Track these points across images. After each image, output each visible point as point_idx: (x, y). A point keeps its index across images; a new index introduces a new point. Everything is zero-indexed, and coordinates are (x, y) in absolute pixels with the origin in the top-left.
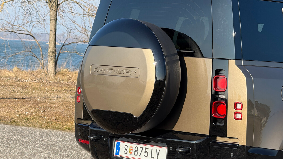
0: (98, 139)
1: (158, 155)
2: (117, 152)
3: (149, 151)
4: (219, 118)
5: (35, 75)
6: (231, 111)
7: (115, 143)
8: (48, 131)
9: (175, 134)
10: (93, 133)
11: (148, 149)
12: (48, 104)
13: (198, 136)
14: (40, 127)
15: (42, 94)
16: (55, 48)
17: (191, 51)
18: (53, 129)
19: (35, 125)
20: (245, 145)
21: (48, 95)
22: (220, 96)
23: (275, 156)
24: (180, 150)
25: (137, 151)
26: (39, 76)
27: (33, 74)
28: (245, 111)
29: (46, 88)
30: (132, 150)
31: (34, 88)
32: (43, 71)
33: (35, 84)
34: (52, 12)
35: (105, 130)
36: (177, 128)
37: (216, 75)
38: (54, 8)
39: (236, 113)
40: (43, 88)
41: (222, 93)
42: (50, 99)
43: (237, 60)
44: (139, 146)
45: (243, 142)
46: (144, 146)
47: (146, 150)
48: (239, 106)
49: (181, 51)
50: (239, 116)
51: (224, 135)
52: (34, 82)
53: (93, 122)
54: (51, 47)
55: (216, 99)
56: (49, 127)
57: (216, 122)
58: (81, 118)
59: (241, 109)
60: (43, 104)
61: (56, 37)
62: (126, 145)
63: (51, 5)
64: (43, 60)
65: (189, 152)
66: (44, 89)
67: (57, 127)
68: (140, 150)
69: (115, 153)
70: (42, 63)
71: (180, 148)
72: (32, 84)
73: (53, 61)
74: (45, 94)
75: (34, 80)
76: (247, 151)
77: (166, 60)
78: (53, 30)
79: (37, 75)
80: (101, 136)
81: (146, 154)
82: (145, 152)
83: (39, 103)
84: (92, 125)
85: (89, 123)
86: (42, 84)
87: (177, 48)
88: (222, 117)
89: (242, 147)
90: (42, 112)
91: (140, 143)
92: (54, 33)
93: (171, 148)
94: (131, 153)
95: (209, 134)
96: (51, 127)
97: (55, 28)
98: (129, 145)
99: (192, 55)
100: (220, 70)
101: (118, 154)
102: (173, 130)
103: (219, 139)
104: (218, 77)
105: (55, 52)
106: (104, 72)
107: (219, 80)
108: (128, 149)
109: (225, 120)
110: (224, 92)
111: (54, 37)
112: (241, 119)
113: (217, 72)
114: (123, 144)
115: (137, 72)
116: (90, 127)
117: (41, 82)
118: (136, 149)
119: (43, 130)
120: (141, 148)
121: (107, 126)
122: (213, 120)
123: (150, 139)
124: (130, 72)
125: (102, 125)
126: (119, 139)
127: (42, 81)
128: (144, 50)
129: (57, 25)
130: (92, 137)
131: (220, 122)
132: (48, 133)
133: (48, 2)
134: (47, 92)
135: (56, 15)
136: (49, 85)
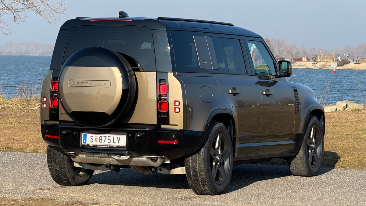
30: (97, 139)
48: (177, 103)
50: (177, 110)
108: (94, 138)
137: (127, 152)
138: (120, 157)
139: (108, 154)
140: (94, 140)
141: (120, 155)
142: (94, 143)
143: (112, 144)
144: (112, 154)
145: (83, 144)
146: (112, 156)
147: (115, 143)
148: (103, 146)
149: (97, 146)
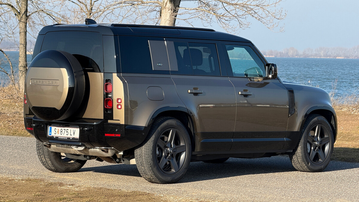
0: (38, 126)
1: (74, 133)
2: (50, 133)
3: (69, 131)
4: (108, 109)
5: (5, 92)
6: (115, 104)
7: (49, 128)
8: (15, 137)
9: (84, 120)
10: (35, 122)
11: (68, 130)
12: (17, 118)
13: (97, 120)
14: (8, 135)
15: (12, 110)
16: (26, 62)
17: (91, 69)
18: (19, 136)
19: (3, 133)
20: (124, 124)
21: (18, 111)
22: (109, 95)
23: (143, 130)
24: (86, 129)
25: (62, 132)
26: (10, 92)
27: (4, 91)
28: (123, 104)
29: (17, 104)
30: (59, 131)
31: (4, 105)
32: (14, 88)
33: (6, 100)
34: (21, 25)
35: (42, 120)
36: (85, 116)
37: (106, 83)
38: (23, 20)
39: (118, 105)
40: (13, 104)
41: (110, 93)
42: (20, 114)
43: (118, 73)
44: (63, 128)
45: (122, 122)
46: (66, 128)
47: (67, 131)
48: (119, 101)
49: (86, 69)
50: (119, 107)
51: (112, 119)
52: (4, 98)
53: (35, 116)
54: (22, 61)
55: (107, 97)
56: (15, 134)
57: (107, 111)
58: (27, 114)
59: (121, 103)
60: (13, 118)
61: (27, 51)
62: (55, 129)
63: (20, 17)
64: (13, 75)
65: (92, 130)
66: (15, 105)
67: (22, 133)
68: (64, 131)
69: (49, 134)
70: (13, 79)
71: (86, 128)
72: (2, 101)
73: (24, 76)
74: (15, 110)
75: (4, 97)
76: (125, 127)
77: (75, 74)
78: (23, 43)
79: (8, 92)
80: (40, 124)
81: (67, 133)
82: (67, 132)
83: (8, 117)
84: (34, 118)
85: (32, 116)
86: (12, 100)
87: (82, 67)
88: (110, 108)
89: (122, 125)
90: (10, 124)
91: (64, 127)
92: (24, 46)
93: (81, 128)
94: (59, 133)
95: (103, 119)
96: (17, 134)
97: (25, 41)
98: (57, 128)
99: (93, 71)
100: (109, 80)
101: (51, 134)
102: (83, 117)
103: (110, 121)
104: (108, 84)
105: (26, 67)
106: (38, 83)
107: (108, 86)
108: (57, 131)
109: (112, 110)
110: (111, 93)
111: (24, 51)
112: (121, 108)
113: (107, 81)
114: (53, 128)
115: (58, 83)
116: (33, 119)
117: (11, 99)
118: (61, 131)
119: (10, 136)
120: (64, 129)
121: (43, 117)
122: (105, 110)
123: (69, 124)
124: (54, 83)
125: (40, 117)
126: (52, 125)
127: (13, 98)
128: (61, 69)
129: (27, 38)
130: (34, 125)
131: (110, 111)
132: (14, 138)
133: (16, 13)
134: (17, 108)
135: (26, 27)
136: (20, 101)
137: (80, 144)
138: (77, 148)
139: (69, 145)
140: (57, 132)
141: (77, 146)
142: (57, 135)
143: (69, 136)
144: (71, 145)
145: (49, 136)
146: (72, 147)
147: (71, 135)
148: (63, 138)
149: (59, 138)
